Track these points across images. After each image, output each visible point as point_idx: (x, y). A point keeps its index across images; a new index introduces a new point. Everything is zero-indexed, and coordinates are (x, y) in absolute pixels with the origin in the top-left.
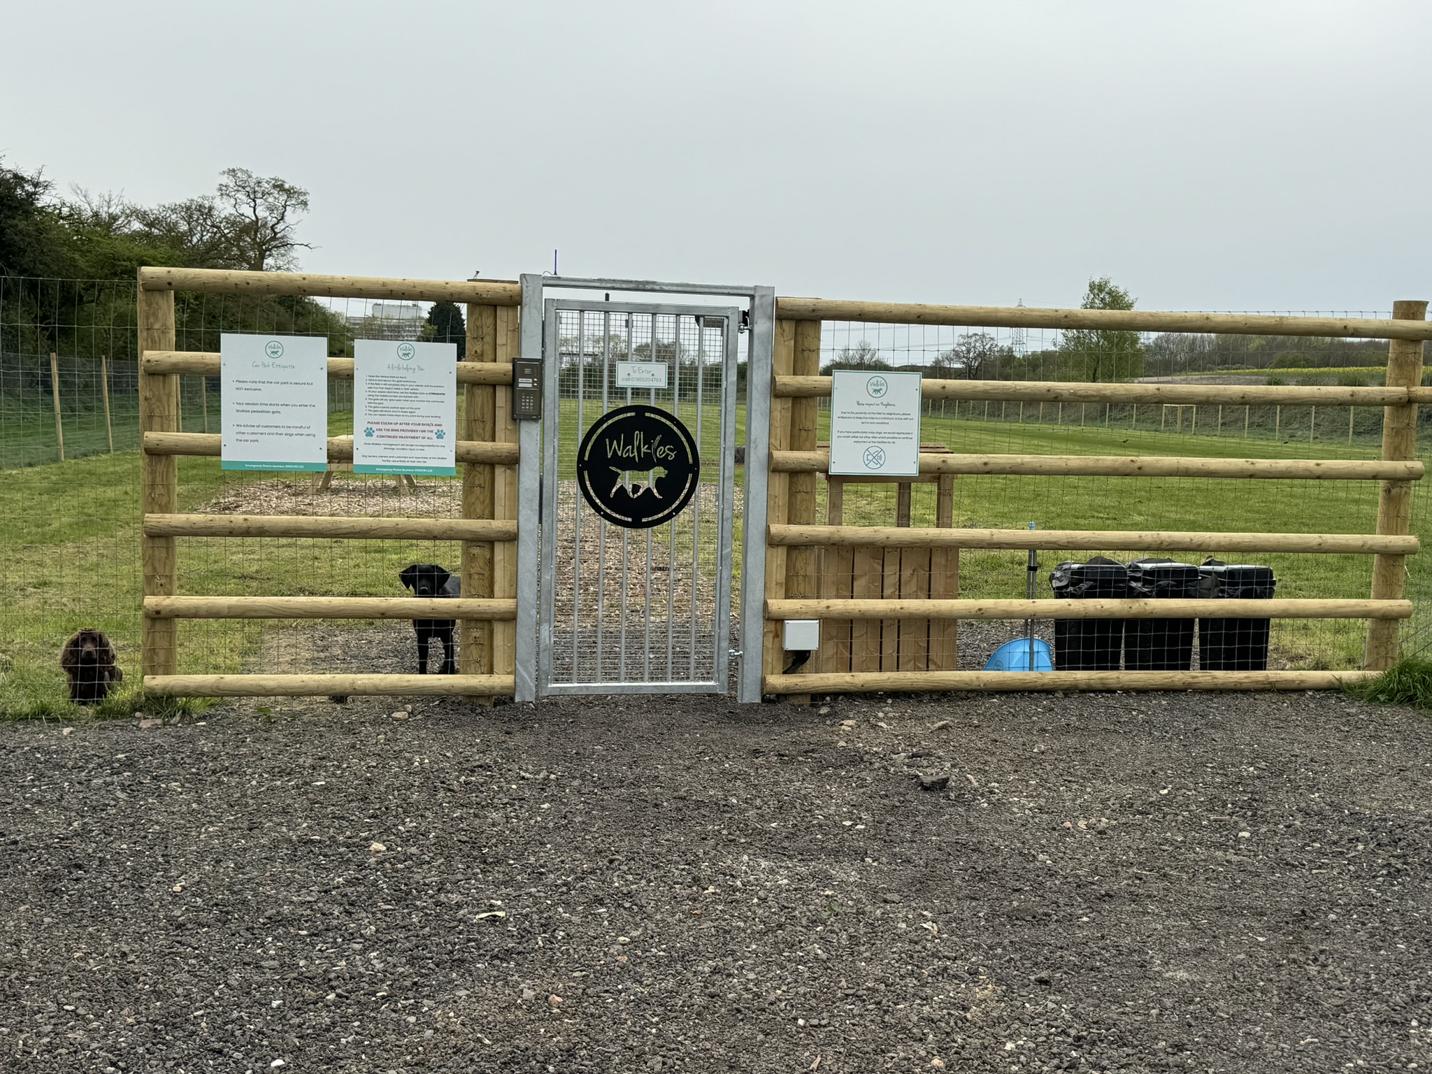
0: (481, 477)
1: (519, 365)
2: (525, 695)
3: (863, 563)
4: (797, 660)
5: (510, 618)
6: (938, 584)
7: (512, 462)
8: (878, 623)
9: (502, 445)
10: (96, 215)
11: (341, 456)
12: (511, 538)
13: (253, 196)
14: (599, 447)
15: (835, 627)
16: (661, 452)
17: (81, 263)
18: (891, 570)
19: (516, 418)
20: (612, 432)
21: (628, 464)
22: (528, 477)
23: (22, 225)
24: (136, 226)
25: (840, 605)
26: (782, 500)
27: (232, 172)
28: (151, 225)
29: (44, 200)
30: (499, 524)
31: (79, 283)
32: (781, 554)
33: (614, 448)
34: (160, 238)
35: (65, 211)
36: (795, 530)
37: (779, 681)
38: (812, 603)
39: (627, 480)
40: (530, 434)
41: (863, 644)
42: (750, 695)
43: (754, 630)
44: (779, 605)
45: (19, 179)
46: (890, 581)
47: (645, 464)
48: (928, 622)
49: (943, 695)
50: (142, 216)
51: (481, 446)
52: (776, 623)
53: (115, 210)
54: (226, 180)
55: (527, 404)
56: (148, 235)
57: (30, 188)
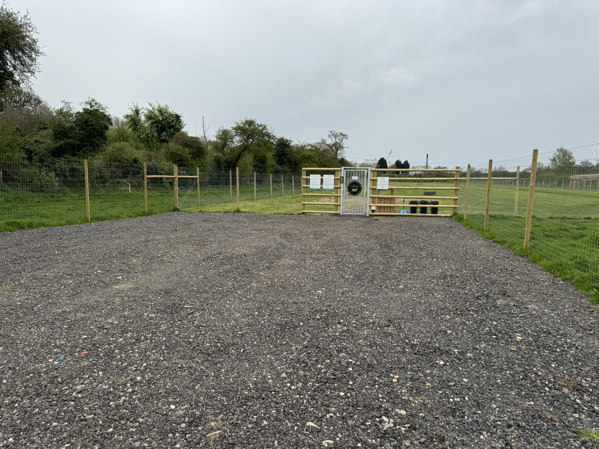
0: (337, 190)
1: (341, 177)
2: (341, 214)
3: (382, 200)
4: (373, 211)
5: (339, 205)
6: (392, 203)
7: (340, 188)
8: (384, 207)
9: (339, 186)
10: (302, 145)
11: (322, 188)
12: (340, 196)
13: (335, 137)
14: (350, 186)
15: (379, 208)
16: (357, 187)
17: (298, 156)
18: (386, 201)
19: (341, 183)
20: (352, 185)
21: (353, 188)
22: (342, 189)
23: (287, 150)
24: (309, 147)
25: (378, 205)
26: (372, 192)
27: (331, 132)
28: (312, 147)
29: (292, 144)
30: (338, 195)
31: (298, 161)
32: (371, 199)
33: (352, 186)
34: (314, 150)
35: (295, 146)
36: (373, 196)
37: (371, 213)
38: (375, 204)
39: (353, 190)
40: (342, 185)
41: (382, 209)
42: (368, 215)
43: (368, 207)
44: (371, 204)
45: (287, 140)
46: (386, 202)
47: (355, 188)
48: (391, 207)
49: (392, 216)
50: (310, 145)
51: (336, 186)
52: (370, 206)
53: (305, 144)
54: (330, 134)
55: (342, 181)
56: (311, 149)
57: (289, 142)
